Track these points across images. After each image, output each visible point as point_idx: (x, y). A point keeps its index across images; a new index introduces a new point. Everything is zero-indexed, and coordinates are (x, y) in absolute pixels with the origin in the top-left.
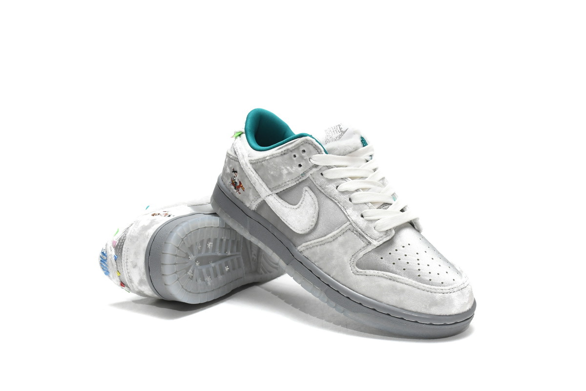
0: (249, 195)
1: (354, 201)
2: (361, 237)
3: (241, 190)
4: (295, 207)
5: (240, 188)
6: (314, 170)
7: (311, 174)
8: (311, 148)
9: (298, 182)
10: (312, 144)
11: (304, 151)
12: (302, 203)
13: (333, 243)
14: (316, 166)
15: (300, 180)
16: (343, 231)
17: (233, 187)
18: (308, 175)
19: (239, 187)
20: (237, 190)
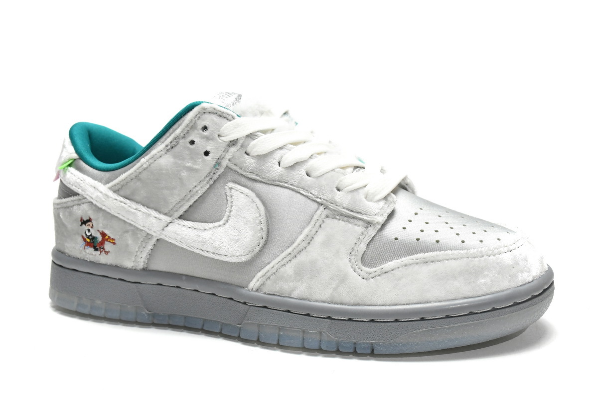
0: (127, 245)
1: (315, 174)
2: (352, 220)
3: (108, 246)
4: (221, 223)
5: (106, 243)
6: (233, 149)
7: (229, 160)
8: (215, 118)
9: (211, 182)
10: (214, 112)
11: (205, 128)
12: (231, 211)
13: (309, 248)
14: (233, 143)
15: (215, 178)
16: (318, 224)
17: (90, 250)
18: (225, 163)
19: (102, 243)
20: (100, 250)
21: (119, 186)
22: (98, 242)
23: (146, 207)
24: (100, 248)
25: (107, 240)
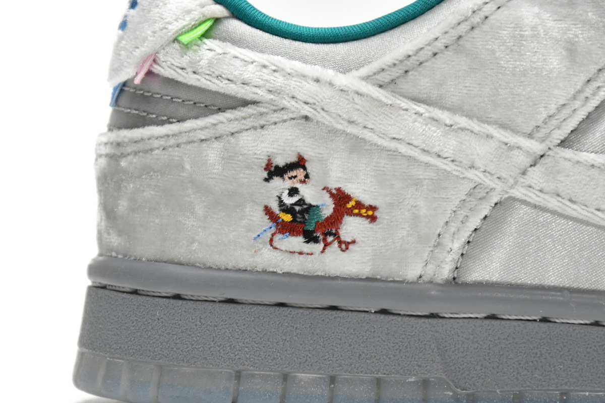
3: (351, 227)
5: (347, 218)
20: (325, 240)
21: (397, 72)
22: (323, 218)
23: (475, 120)
24: (325, 235)
25: (350, 213)
